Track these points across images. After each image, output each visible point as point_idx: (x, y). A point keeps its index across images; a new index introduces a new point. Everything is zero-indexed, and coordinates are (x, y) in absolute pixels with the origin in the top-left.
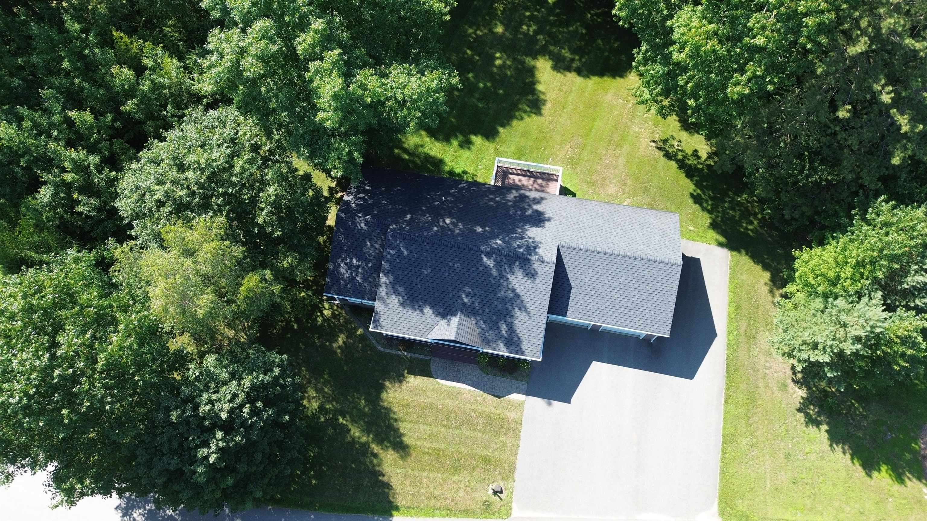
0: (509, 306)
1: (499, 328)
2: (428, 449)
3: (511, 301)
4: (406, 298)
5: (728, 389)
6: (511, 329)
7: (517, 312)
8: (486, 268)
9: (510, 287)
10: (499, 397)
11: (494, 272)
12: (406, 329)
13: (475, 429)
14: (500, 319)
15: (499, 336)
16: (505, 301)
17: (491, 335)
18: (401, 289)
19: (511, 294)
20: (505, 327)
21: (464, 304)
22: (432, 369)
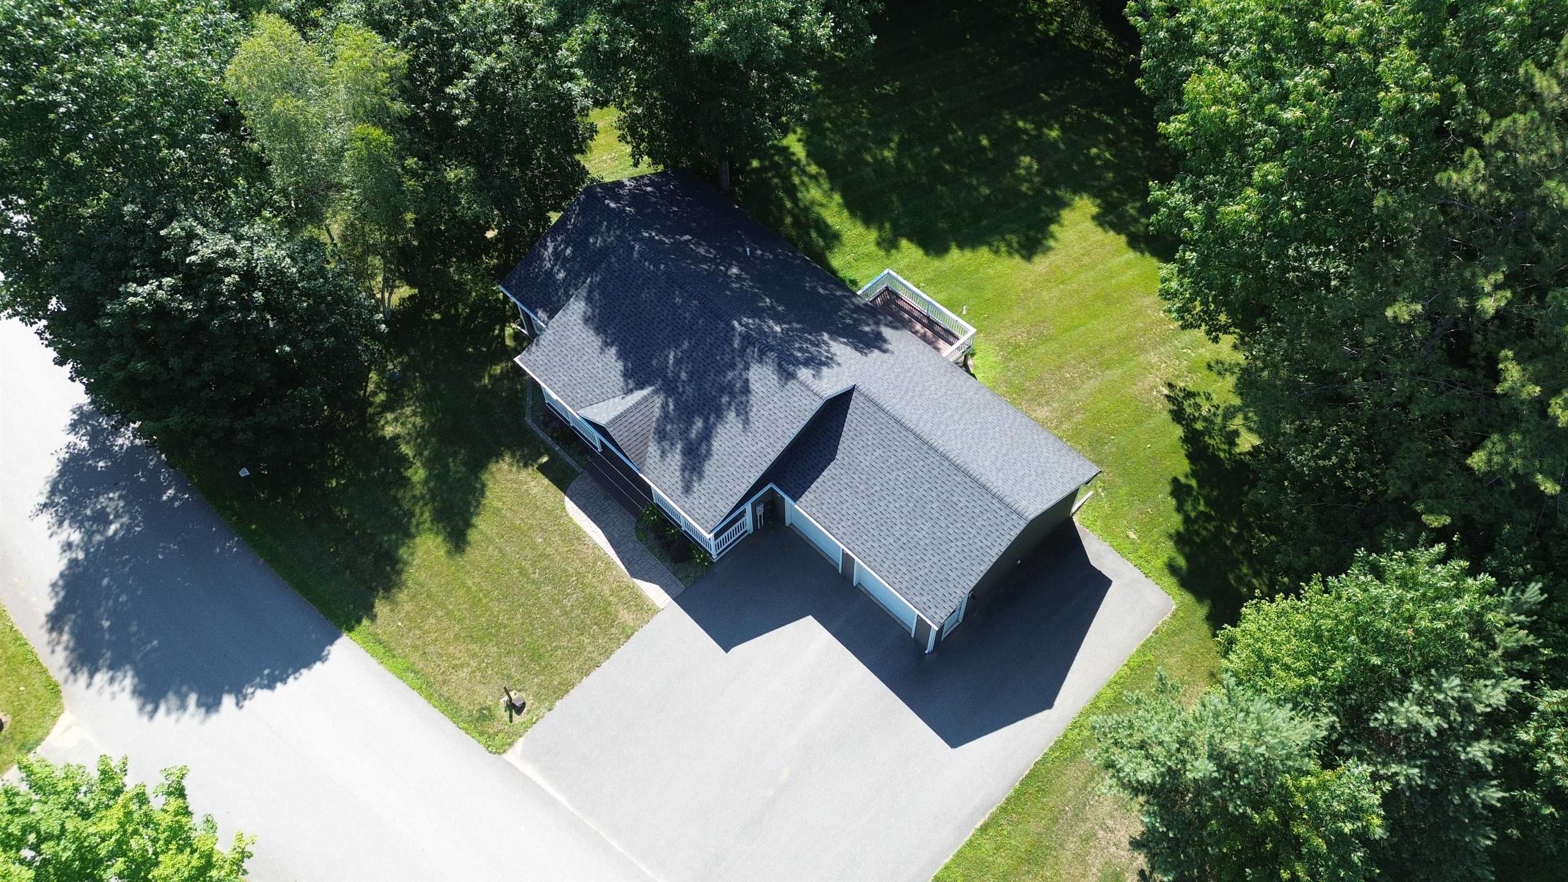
5: (1003, 810)
12: (560, 384)
13: (558, 601)
22: (573, 485)
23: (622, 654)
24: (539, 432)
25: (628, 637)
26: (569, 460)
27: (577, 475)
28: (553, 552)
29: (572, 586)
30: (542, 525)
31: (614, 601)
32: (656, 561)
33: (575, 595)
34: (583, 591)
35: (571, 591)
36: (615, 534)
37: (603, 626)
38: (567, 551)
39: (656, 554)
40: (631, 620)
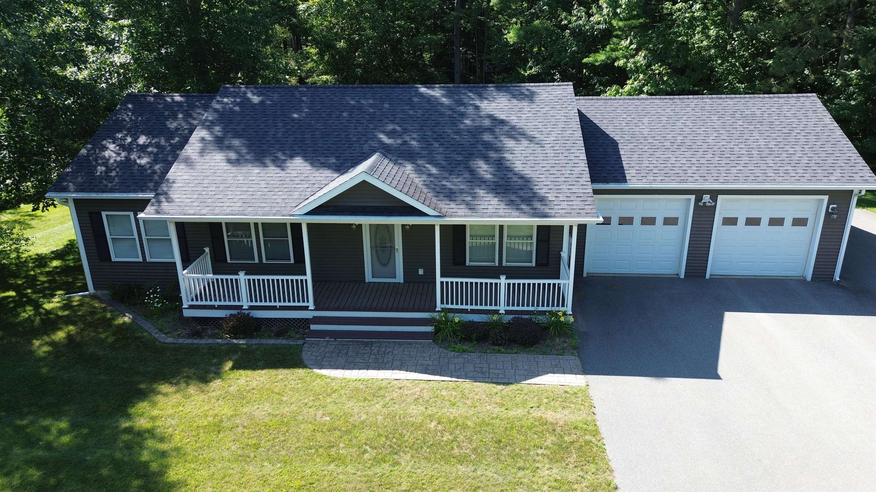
0: (486, 137)
1: (471, 170)
3: (491, 130)
4: (244, 152)
6: (502, 167)
9: (485, 115)
10: (508, 384)
11: (446, 102)
13: (446, 459)
14: (472, 158)
15: (476, 182)
16: (475, 132)
19: (487, 123)
20: (487, 168)
21: (386, 146)
22: (305, 356)
24: (196, 341)
25: (597, 432)
26: (272, 342)
27: (300, 348)
28: (364, 417)
29: (442, 432)
30: (311, 404)
31: (520, 412)
32: (509, 357)
33: (461, 438)
34: (465, 427)
35: (447, 437)
36: (424, 362)
37: (548, 443)
38: (385, 406)
39: (499, 352)
40: (571, 416)
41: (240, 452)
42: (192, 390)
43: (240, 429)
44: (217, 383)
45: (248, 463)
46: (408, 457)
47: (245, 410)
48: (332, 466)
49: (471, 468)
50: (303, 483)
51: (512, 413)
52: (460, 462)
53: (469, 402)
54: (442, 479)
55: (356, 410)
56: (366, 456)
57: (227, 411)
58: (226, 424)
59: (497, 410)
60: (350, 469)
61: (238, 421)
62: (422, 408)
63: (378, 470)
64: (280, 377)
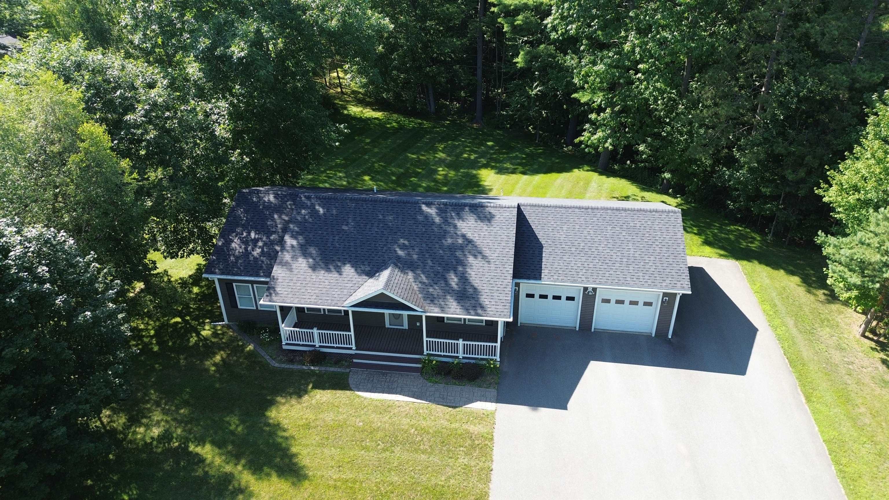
0: (458, 254)
1: (446, 280)
2: (335, 480)
3: (462, 248)
4: (318, 259)
6: (464, 279)
7: (471, 259)
8: (427, 217)
9: (459, 233)
10: (454, 407)
11: (437, 220)
12: (314, 297)
14: (448, 271)
15: (448, 290)
16: (453, 248)
17: (435, 290)
18: (313, 250)
19: (460, 241)
20: (456, 280)
21: (399, 258)
22: (351, 381)
23: (497, 453)
24: (291, 367)
25: (492, 439)
26: (332, 369)
27: (348, 374)
28: (379, 424)
29: (416, 435)
30: (353, 414)
31: (457, 425)
32: (460, 388)
33: (425, 439)
34: (428, 433)
35: (419, 438)
36: (414, 389)
37: (467, 444)
38: (390, 418)
39: (455, 384)
40: (482, 429)
41: (320, 441)
42: (293, 401)
43: (319, 428)
44: (306, 398)
45: (324, 448)
46: (399, 449)
47: (321, 416)
48: (363, 452)
49: (427, 456)
50: (350, 460)
51: (453, 426)
52: (423, 453)
53: (432, 418)
54: (413, 462)
55: (376, 420)
56: (379, 447)
57: (312, 417)
58: (312, 424)
59: (446, 423)
60: (371, 454)
61: (318, 423)
62: (409, 420)
63: (384, 455)
64: (338, 395)
